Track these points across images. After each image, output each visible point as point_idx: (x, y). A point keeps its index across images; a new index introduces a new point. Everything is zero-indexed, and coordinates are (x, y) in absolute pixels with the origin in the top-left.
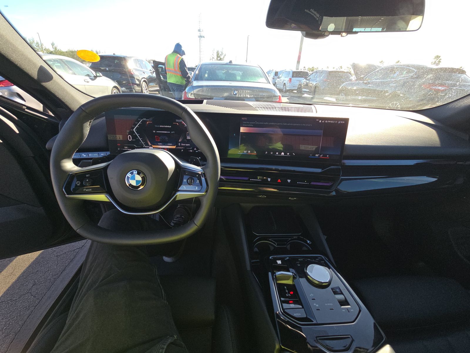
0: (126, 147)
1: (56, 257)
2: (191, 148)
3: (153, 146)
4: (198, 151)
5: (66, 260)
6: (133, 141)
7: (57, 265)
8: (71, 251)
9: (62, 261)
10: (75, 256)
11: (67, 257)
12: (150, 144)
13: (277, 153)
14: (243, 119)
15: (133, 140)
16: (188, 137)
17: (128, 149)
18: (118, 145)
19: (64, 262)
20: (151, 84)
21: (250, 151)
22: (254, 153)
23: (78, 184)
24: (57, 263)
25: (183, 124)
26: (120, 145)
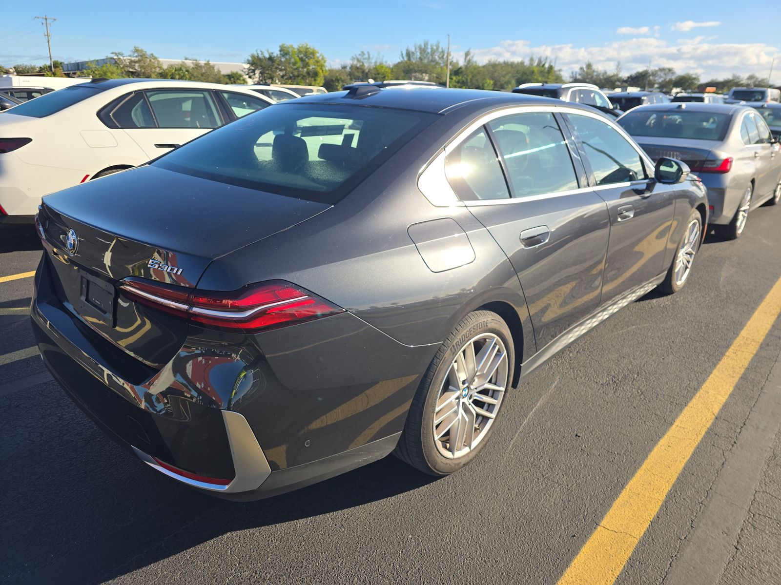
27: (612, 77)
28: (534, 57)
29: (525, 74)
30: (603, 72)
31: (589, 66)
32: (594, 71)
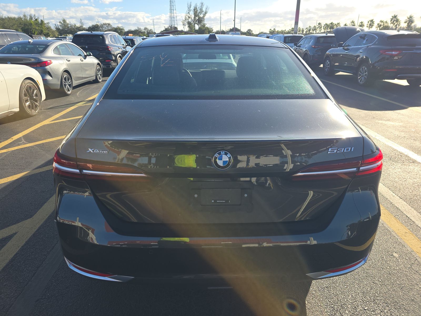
27: (80, 27)
28: (26, 14)
29: (26, 25)
30: (73, 24)
31: (64, 21)
32: (68, 24)
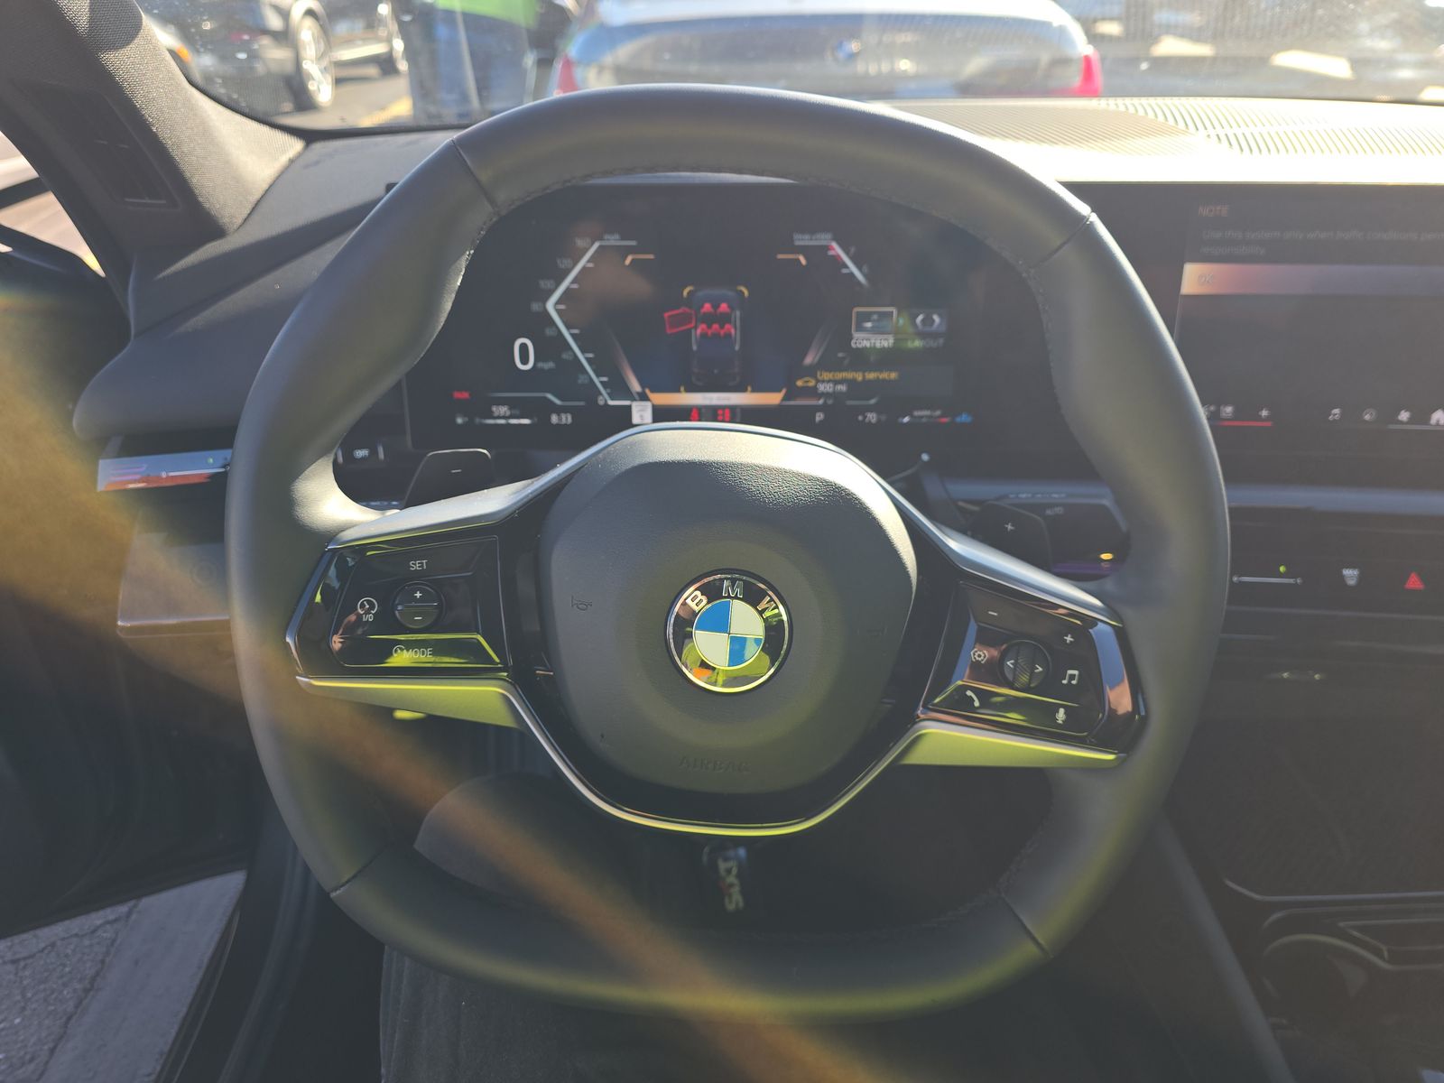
0: (503, 410)
1: (10, 967)
2: (873, 401)
3: (651, 396)
4: (912, 416)
5: (65, 985)
6: (542, 370)
7: (24, 1009)
8: (76, 935)
9: (45, 990)
10: (103, 962)
11: (64, 965)
12: (636, 386)
13: (1404, 416)
14: (1204, 211)
15: (540, 365)
16: (856, 335)
17: (512, 417)
18: (457, 395)
19: (53, 993)
20: (342, 28)
21: (1229, 409)
22: (1260, 418)
23: (367, 612)
24: (19, 998)
25: (837, 258)
26: (466, 395)
